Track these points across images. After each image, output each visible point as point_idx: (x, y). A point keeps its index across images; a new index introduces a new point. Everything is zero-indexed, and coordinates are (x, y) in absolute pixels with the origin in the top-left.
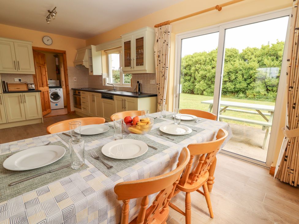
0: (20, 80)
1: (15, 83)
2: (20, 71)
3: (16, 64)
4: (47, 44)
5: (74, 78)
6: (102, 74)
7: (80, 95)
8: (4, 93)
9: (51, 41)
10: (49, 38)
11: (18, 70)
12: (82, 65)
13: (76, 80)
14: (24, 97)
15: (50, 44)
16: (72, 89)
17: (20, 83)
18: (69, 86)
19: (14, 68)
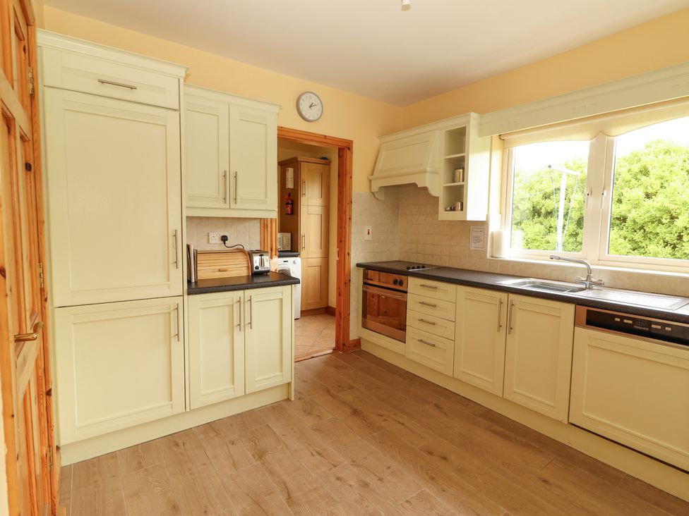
0: (224, 239)
1: (209, 248)
2: (237, 206)
3: (229, 183)
4: (307, 117)
5: (366, 228)
6: (487, 216)
7: (406, 292)
8: (189, 294)
9: (320, 106)
10: (315, 100)
11: (233, 206)
12: (414, 185)
13: (369, 237)
14: (247, 304)
15: (316, 117)
16: (358, 265)
17: (222, 248)
18: (352, 255)
19: (221, 196)
